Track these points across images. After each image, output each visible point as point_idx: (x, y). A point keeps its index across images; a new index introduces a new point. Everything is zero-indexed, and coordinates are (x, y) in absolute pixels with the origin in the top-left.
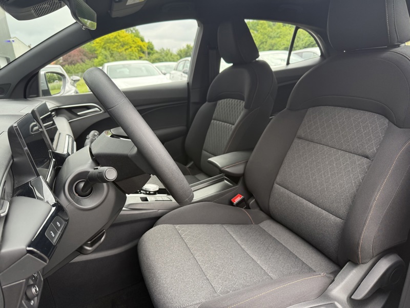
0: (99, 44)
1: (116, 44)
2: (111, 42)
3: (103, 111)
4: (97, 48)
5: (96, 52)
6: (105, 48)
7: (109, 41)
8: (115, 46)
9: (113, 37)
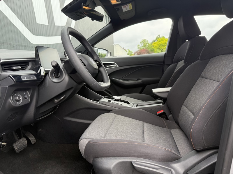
0: (156, 47)
1: (165, 46)
2: (163, 46)
3: (118, 66)
4: (155, 49)
5: (154, 51)
6: (159, 49)
7: (162, 45)
8: (164, 47)
9: (164, 43)
